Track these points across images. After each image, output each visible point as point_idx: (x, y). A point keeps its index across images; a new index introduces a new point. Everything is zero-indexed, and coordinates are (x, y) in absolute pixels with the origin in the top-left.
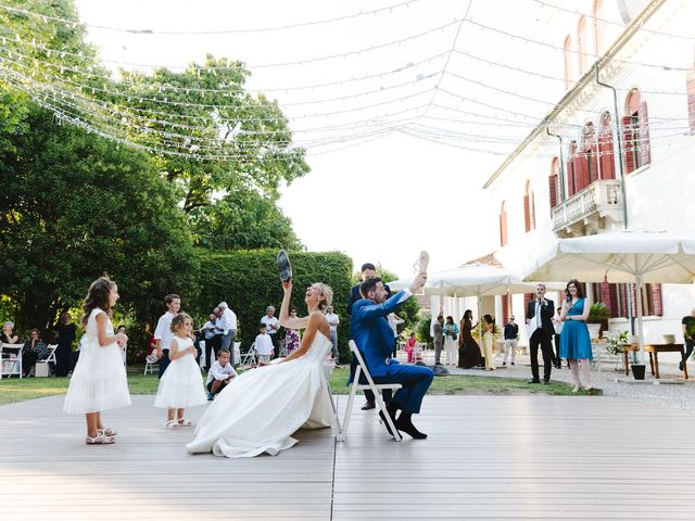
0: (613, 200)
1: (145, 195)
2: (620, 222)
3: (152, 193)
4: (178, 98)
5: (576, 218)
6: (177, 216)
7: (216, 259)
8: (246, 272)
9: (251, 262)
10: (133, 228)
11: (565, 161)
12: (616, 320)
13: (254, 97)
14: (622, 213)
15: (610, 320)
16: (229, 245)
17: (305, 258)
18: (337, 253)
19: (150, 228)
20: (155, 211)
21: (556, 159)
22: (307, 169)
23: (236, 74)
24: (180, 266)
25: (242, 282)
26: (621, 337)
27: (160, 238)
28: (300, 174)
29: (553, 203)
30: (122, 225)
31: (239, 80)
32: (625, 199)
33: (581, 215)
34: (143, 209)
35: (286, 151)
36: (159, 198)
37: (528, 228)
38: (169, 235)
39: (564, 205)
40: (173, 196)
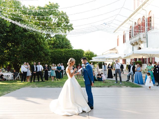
0: (144, 37)
1: (38, 39)
2: (146, 42)
3: (40, 38)
4: (43, 13)
5: (135, 41)
6: (45, 43)
7: (54, 51)
8: (60, 54)
9: (62, 52)
10: (36, 47)
11: (133, 27)
12: (144, 64)
13: (61, 12)
14: (146, 40)
15: (142, 64)
16: (56, 48)
17: (74, 51)
18: (81, 50)
19: (40, 46)
20: (41, 43)
21: (131, 26)
22: (73, 29)
23: (56, 6)
24: (46, 55)
25: (60, 57)
26: (145, 70)
27: (42, 49)
28: (71, 30)
29: (130, 37)
30: (33, 46)
31: (57, 8)
32: (147, 37)
33: (136, 40)
34: (38, 42)
35: (68, 25)
36: (41, 40)
37: (124, 42)
38: (44, 48)
39: (133, 38)
40: (44, 39)
